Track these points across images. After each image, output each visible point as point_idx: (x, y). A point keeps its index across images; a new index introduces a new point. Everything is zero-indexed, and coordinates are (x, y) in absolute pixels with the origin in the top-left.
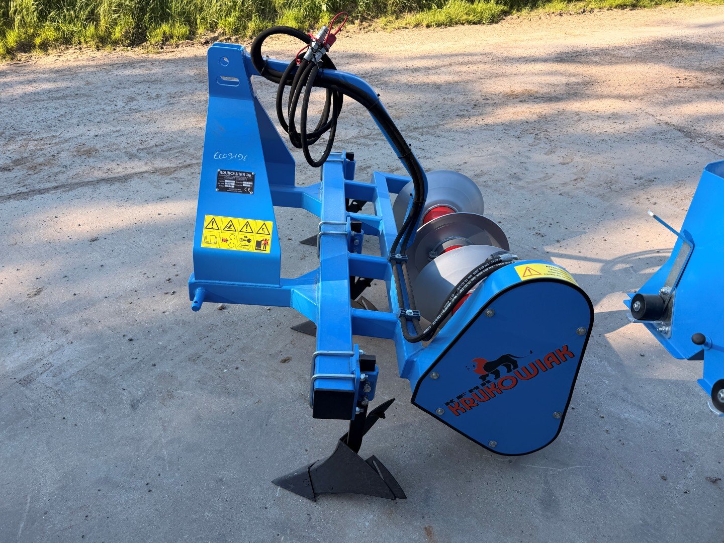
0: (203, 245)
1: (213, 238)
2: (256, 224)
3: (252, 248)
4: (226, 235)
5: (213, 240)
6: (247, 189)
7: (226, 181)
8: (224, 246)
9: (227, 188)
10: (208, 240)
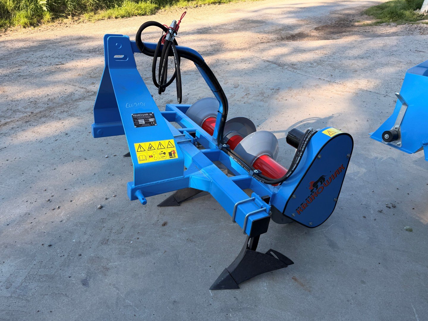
0: (140, 162)
1: (144, 157)
2: (165, 143)
3: (167, 157)
4: (151, 153)
5: (144, 158)
6: (153, 123)
7: (139, 120)
8: (152, 160)
9: (141, 125)
10: (141, 159)
